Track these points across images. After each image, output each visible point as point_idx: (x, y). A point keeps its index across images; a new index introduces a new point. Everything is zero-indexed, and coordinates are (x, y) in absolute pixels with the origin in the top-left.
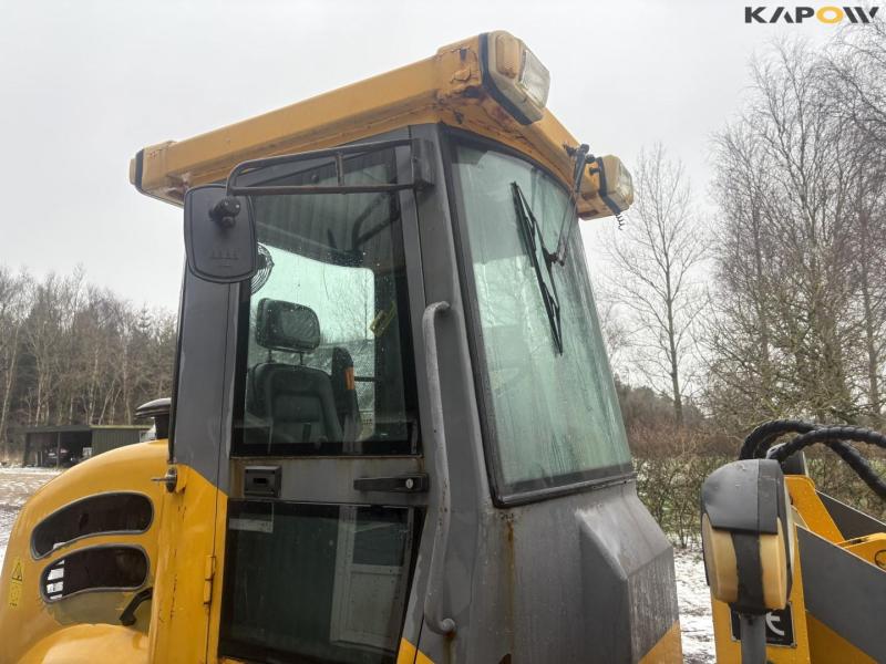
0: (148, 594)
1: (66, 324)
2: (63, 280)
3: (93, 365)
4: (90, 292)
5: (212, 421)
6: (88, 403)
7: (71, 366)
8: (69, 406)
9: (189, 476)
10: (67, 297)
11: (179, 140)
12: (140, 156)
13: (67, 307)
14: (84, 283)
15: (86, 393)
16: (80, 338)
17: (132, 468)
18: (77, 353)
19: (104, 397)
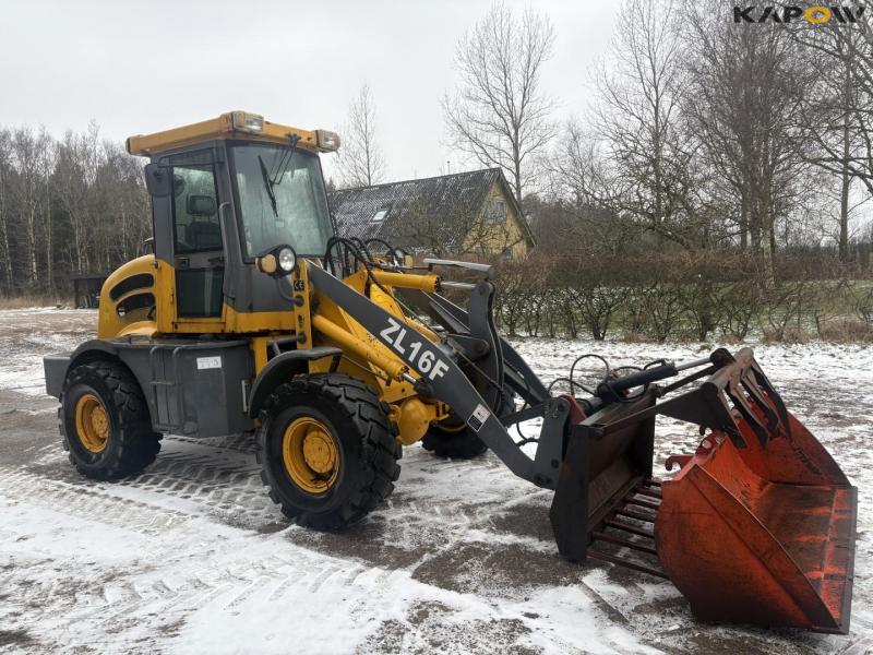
0: (155, 308)
1: (90, 179)
2: (80, 136)
3: (121, 218)
4: (106, 148)
5: (166, 244)
6: (122, 253)
7: (101, 220)
8: (106, 256)
9: (161, 263)
10: (86, 155)
11: (145, 134)
12: (128, 140)
13: (88, 162)
14: (99, 139)
15: (119, 243)
16: (105, 193)
17: (144, 265)
18: (105, 207)
19: (135, 246)
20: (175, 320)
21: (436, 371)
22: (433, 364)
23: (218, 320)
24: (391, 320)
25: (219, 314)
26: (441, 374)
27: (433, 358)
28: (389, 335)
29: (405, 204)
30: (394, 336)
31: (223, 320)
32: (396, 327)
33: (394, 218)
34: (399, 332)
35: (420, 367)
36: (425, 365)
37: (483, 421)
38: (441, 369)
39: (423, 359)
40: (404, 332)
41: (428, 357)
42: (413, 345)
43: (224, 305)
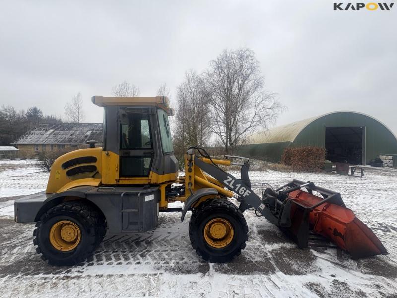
0: (98, 173)
9: (111, 153)
20: (118, 178)
21: (246, 193)
22: (245, 191)
23: (148, 178)
24: (228, 177)
25: (148, 176)
26: (248, 195)
27: (245, 189)
28: (228, 182)
29: (98, 130)
30: (229, 182)
31: (150, 178)
32: (230, 179)
33: (94, 134)
34: (232, 181)
35: (240, 192)
36: (241, 192)
37: (262, 209)
38: (248, 193)
39: (241, 190)
40: (233, 181)
41: (243, 189)
42: (237, 185)
43: (151, 172)
